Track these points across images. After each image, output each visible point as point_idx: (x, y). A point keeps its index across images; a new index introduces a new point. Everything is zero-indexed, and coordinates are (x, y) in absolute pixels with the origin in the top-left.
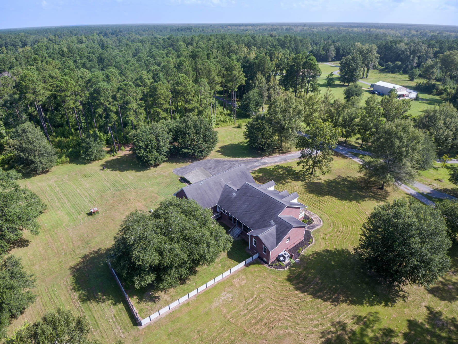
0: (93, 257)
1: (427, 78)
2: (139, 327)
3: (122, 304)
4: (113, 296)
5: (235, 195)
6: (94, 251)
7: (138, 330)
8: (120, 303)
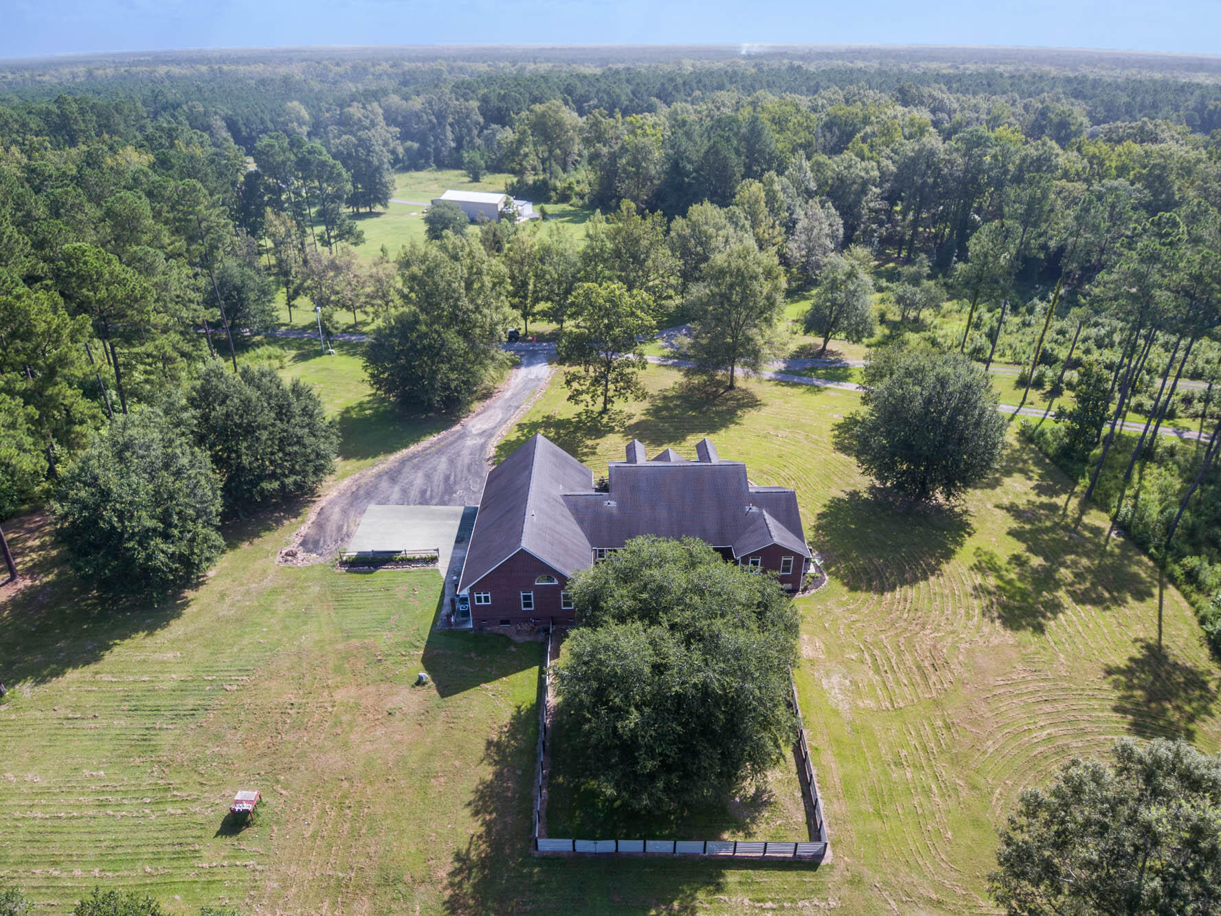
0: (474, 886)
1: (513, 172)
2: (823, 863)
3: (728, 873)
4: (689, 883)
5: (613, 504)
6: (453, 874)
7: (832, 867)
8: (723, 876)
